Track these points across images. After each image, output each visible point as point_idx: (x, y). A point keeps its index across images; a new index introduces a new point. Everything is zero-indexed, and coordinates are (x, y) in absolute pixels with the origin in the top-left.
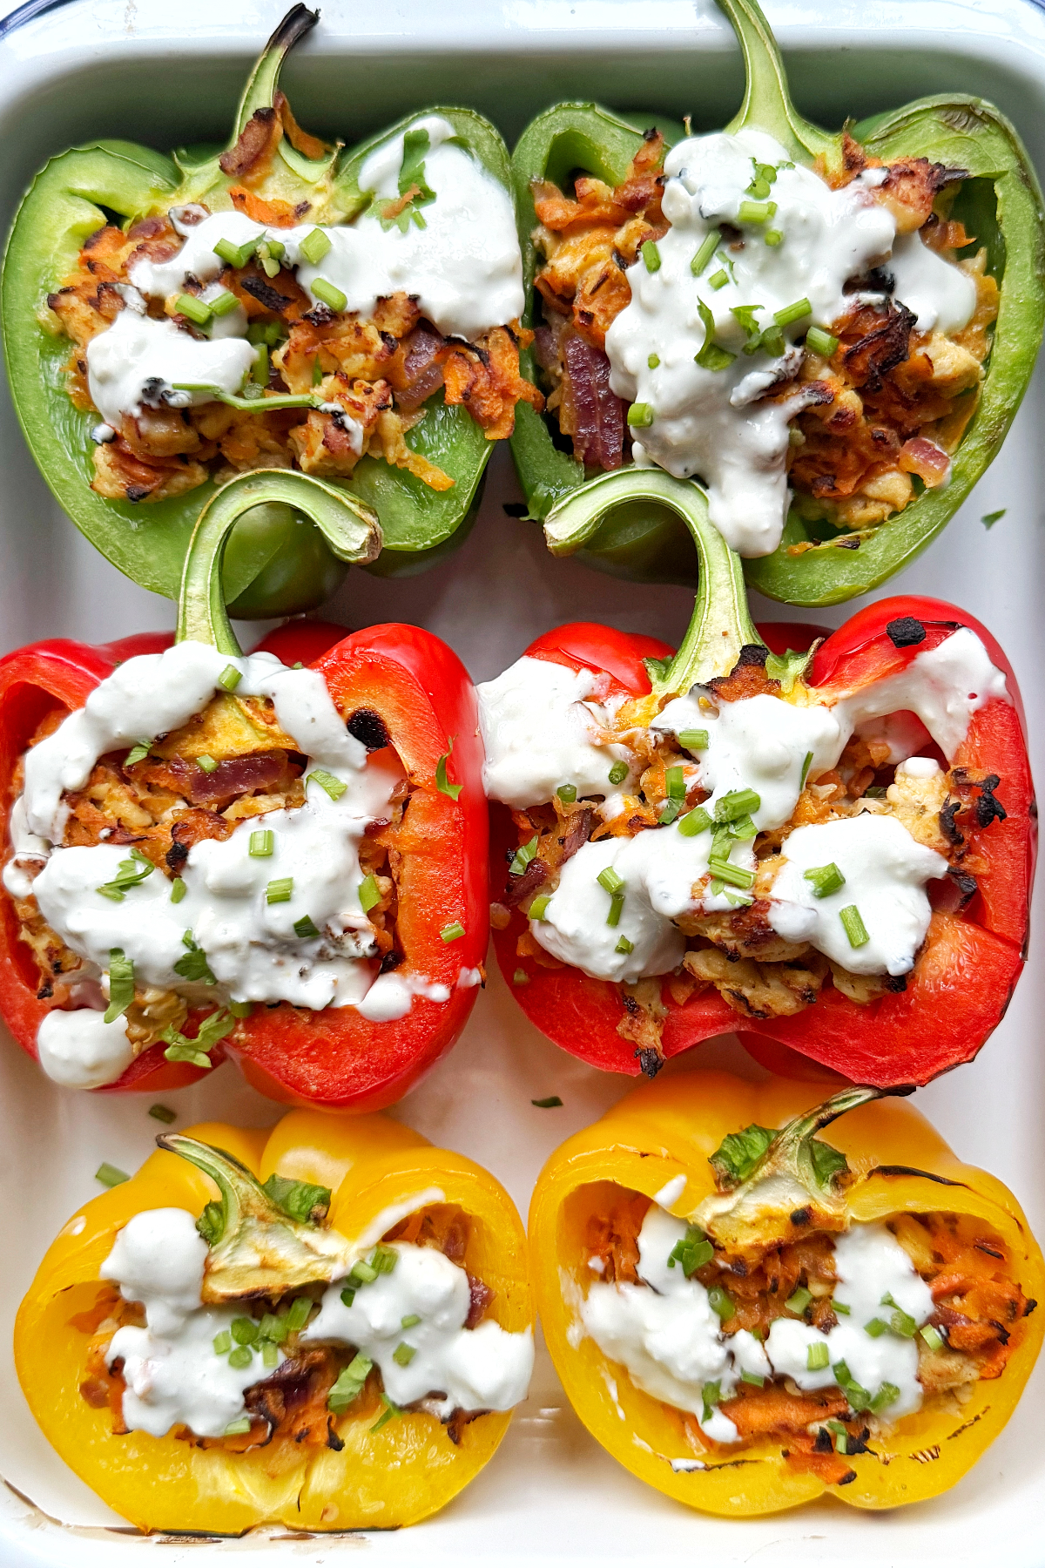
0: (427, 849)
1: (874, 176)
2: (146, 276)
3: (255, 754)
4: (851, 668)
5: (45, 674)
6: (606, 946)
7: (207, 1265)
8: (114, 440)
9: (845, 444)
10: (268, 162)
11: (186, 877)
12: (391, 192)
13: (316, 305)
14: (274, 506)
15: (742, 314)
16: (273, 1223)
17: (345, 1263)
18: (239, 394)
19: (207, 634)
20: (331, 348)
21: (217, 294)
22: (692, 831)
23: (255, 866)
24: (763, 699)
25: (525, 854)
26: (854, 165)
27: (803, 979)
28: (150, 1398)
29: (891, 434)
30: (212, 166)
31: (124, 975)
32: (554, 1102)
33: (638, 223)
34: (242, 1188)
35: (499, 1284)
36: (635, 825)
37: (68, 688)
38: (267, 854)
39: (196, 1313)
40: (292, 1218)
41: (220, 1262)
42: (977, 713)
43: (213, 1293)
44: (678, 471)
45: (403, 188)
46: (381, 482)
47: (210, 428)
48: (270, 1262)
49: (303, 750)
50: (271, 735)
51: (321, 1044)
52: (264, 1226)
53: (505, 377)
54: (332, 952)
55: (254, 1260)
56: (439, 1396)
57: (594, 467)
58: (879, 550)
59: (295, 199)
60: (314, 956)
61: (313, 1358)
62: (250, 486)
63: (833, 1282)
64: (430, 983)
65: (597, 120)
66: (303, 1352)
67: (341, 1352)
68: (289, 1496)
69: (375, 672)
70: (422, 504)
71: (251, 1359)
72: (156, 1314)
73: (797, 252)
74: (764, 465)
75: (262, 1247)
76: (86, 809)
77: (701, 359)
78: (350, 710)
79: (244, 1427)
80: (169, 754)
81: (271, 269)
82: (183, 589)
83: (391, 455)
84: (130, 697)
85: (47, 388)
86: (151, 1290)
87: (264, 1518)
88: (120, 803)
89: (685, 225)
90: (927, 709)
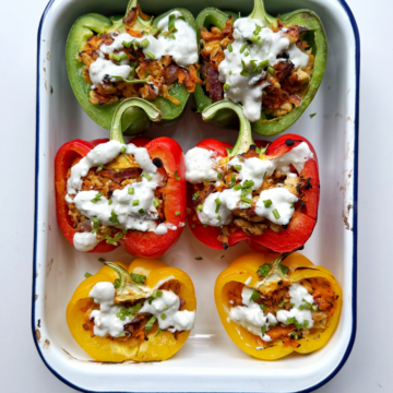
0: (172, 193)
1: (285, 29)
2: (104, 49)
3: (129, 168)
4: (276, 151)
5: (76, 148)
6: (215, 217)
7: (116, 294)
8: (96, 90)
9: (276, 96)
10: (135, 21)
11: (112, 199)
12: (166, 30)
13: (147, 58)
14: (135, 107)
15: (252, 62)
16: (132, 283)
17: (150, 293)
18: (127, 79)
19: (118, 138)
20: (150, 68)
21: (122, 54)
22: (237, 189)
23: (129, 196)
24: (255, 158)
25: (196, 195)
26: (280, 26)
27: (263, 226)
28: (101, 327)
29: (287, 94)
30: (121, 21)
31: (97, 222)
32: (201, 259)
33: (226, 39)
34: (125, 275)
36: (223, 188)
37: (82, 151)
38: (132, 193)
39: (112, 306)
40: (137, 283)
41: (119, 293)
42: (306, 162)
43: (117, 301)
44: (235, 101)
45: (169, 29)
46: (162, 102)
47: (120, 87)
48: (131, 293)
49: (141, 168)
50: (134, 164)
51: (145, 241)
52: (130, 284)
53: (193, 77)
54: (148, 218)
55: (127, 293)
56: (172, 327)
57: (215, 100)
58: (284, 122)
59: (141, 30)
60: (143, 219)
61: (141, 318)
62: (129, 102)
63: (289, 298)
64: (172, 226)
65: (217, 13)
66: (139, 316)
67: (148, 316)
68: (134, 352)
69: (160, 149)
70: (172, 108)
72: (103, 306)
73: (266, 48)
74: (256, 100)
75: (129, 289)
76: (87, 181)
77: (242, 73)
78: (153, 158)
79: (123, 335)
80: (108, 168)
81: (136, 48)
82: (112, 127)
83: (165, 95)
85: (78, 76)
86: (101, 300)
87: (128, 358)
88: (95, 180)
89: (238, 40)
90: (296, 160)
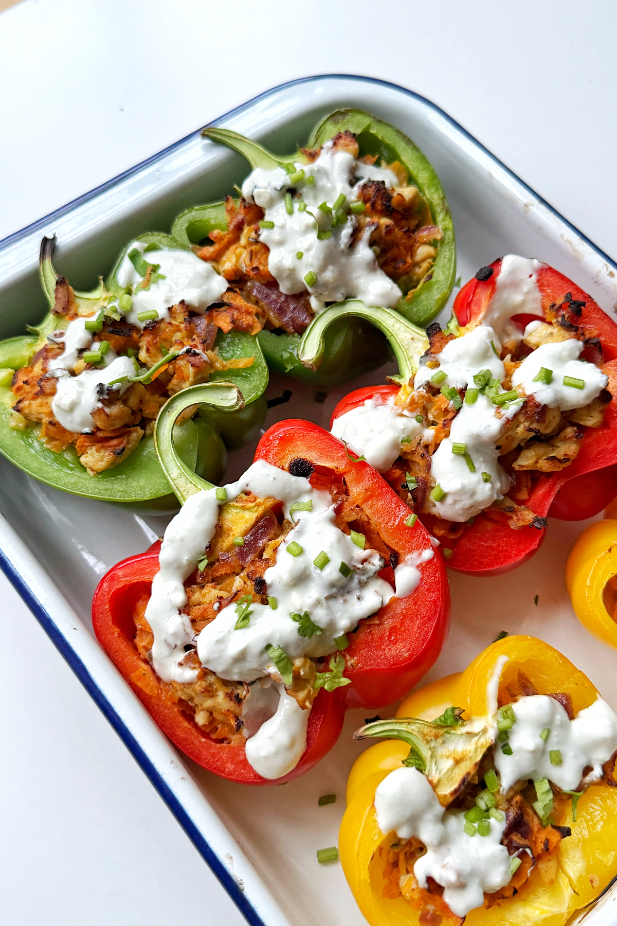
0: (370, 496)
1: (328, 144)
3: (257, 522)
4: (475, 305)
6: (478, 482)
7: (430, 782)
10: (73, 302)
11: (272, 593)
12: (138, 279)
13: (143, 325)
16: (442, 735)
17: (493, 727)
18: (138, 375)
19: (195, 488)
20: (163, 336)
21: (97, 347)
22: (474, 400)
23: (300, 559)
24: (452, 343)
27: (570, 431)
28: (461, 885)
30: (50, 318)
31: (281, 655)
33: (247, 229)
34: (414, 728)
35: (567, 687)
36: (446, 427)
37: (142, 572)
38: (301, 552)
39: (445, 818)
40: (451, 726)
41: (435, 777)
42: (538, 281)
43: (445, 796)
44: (339, 296)
45: (143, 275)
47: (134, 401)
48: (458, 758)
49: (279, 499)
50: (259, 505)
51: (393, 630)
52: (440, 740)
53: (243, 306)
54: (364, 578)
55: (450, 763)
56: (587, 770)
58: (440, 276)
60: (358, 586)
61: (517, 802)
62: (169, 411)
64: (420, 554)
65: (198, 212)
66: (509, 801)
68: (567, 892)
69: (285, 441)
70: (246, 378)
71: (490, 823)
72: (428, 833)
73: (323, 182)
75: (448, 753)
76: (196, 610)
77: (319, 237)
78: (286, 466)
79: (517, 862)
80: (216, 556)
81: (116, 318)
82: (169, 478)
83: (219, 367)
84: (182, 540)
85: (37, 452)
86: (414, 820)
87: (566, 917)
88: (211, 593)
89: (272, 203)
90: (517, 298)
